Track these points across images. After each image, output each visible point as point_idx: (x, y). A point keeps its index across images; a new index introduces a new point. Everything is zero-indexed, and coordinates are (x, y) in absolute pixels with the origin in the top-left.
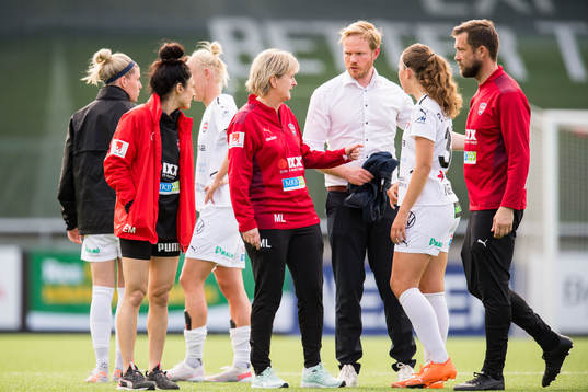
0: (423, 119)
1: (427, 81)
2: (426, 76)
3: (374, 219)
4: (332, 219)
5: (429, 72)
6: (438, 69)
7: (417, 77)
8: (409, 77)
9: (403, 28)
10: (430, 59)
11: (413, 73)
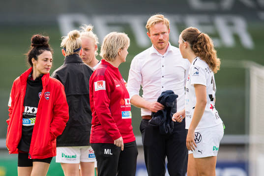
0: (197, 73)
1: (199, 49)
2: (198, 46)
3: (167, 132)
4: (144, 136)
5: (200, 44)
6: (205, 41)
7: (192, 47)
8: (186, 47)
9: (177, 18)
10: (200, 36)
11: (189, 45)
